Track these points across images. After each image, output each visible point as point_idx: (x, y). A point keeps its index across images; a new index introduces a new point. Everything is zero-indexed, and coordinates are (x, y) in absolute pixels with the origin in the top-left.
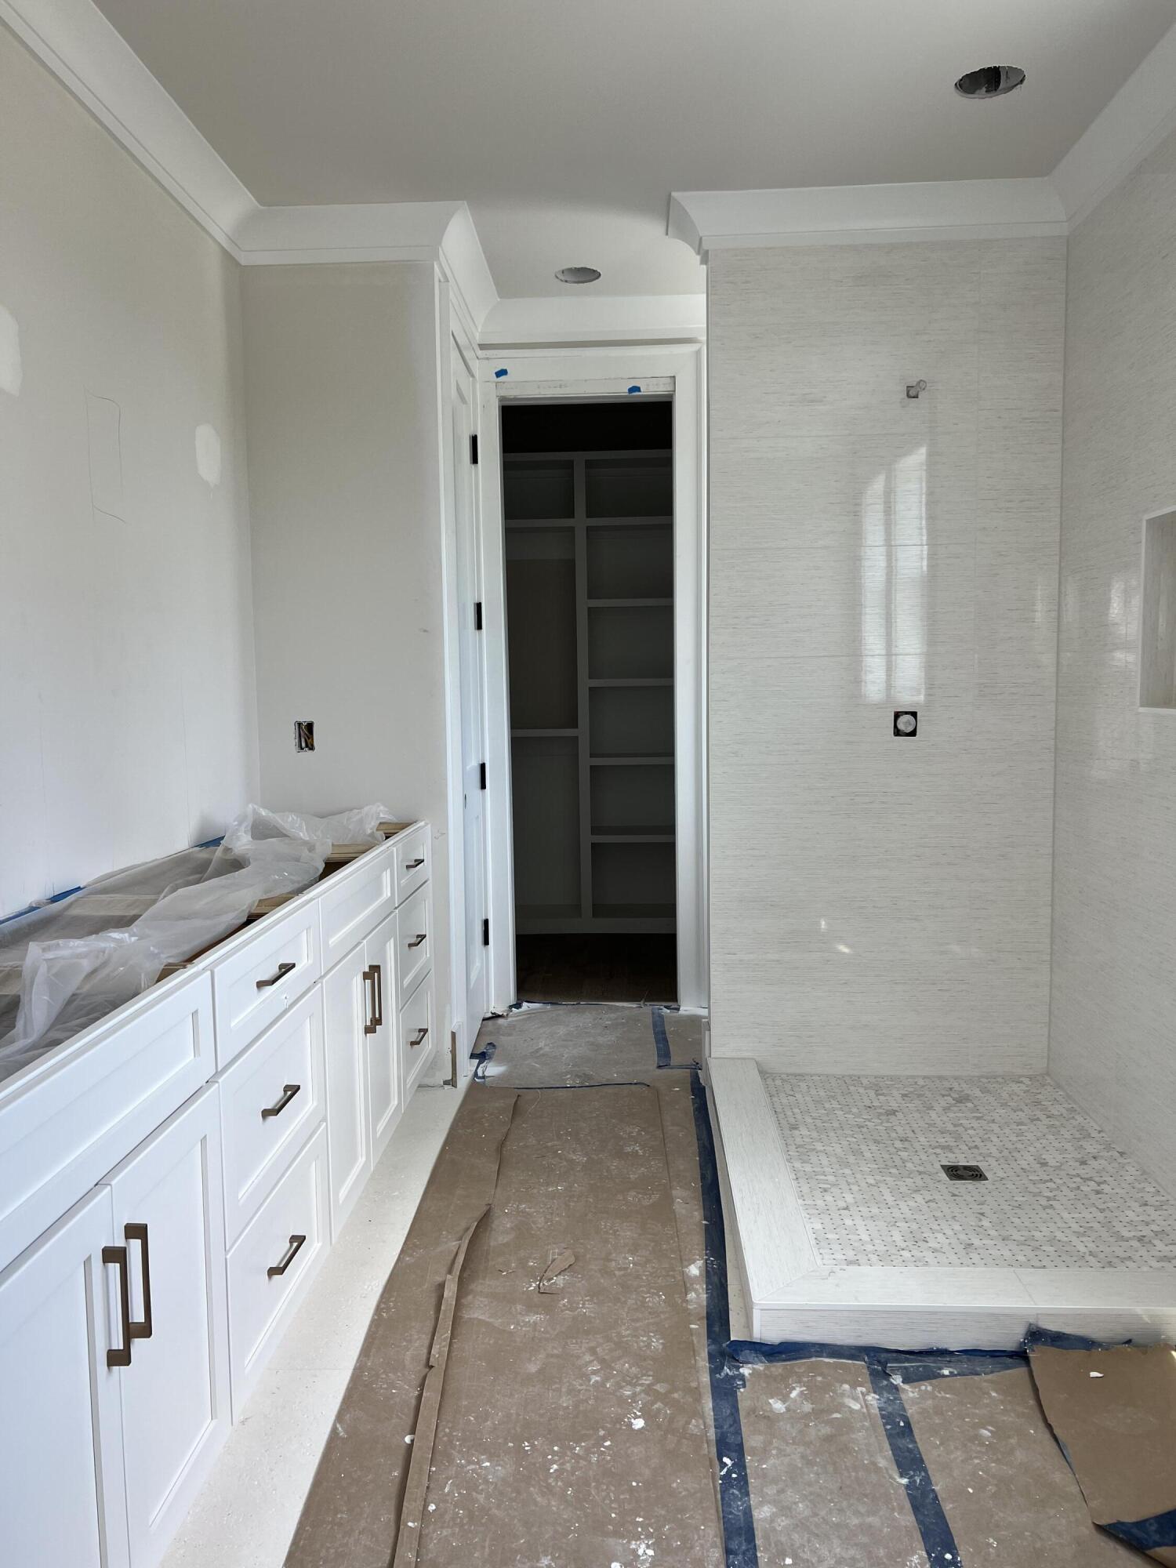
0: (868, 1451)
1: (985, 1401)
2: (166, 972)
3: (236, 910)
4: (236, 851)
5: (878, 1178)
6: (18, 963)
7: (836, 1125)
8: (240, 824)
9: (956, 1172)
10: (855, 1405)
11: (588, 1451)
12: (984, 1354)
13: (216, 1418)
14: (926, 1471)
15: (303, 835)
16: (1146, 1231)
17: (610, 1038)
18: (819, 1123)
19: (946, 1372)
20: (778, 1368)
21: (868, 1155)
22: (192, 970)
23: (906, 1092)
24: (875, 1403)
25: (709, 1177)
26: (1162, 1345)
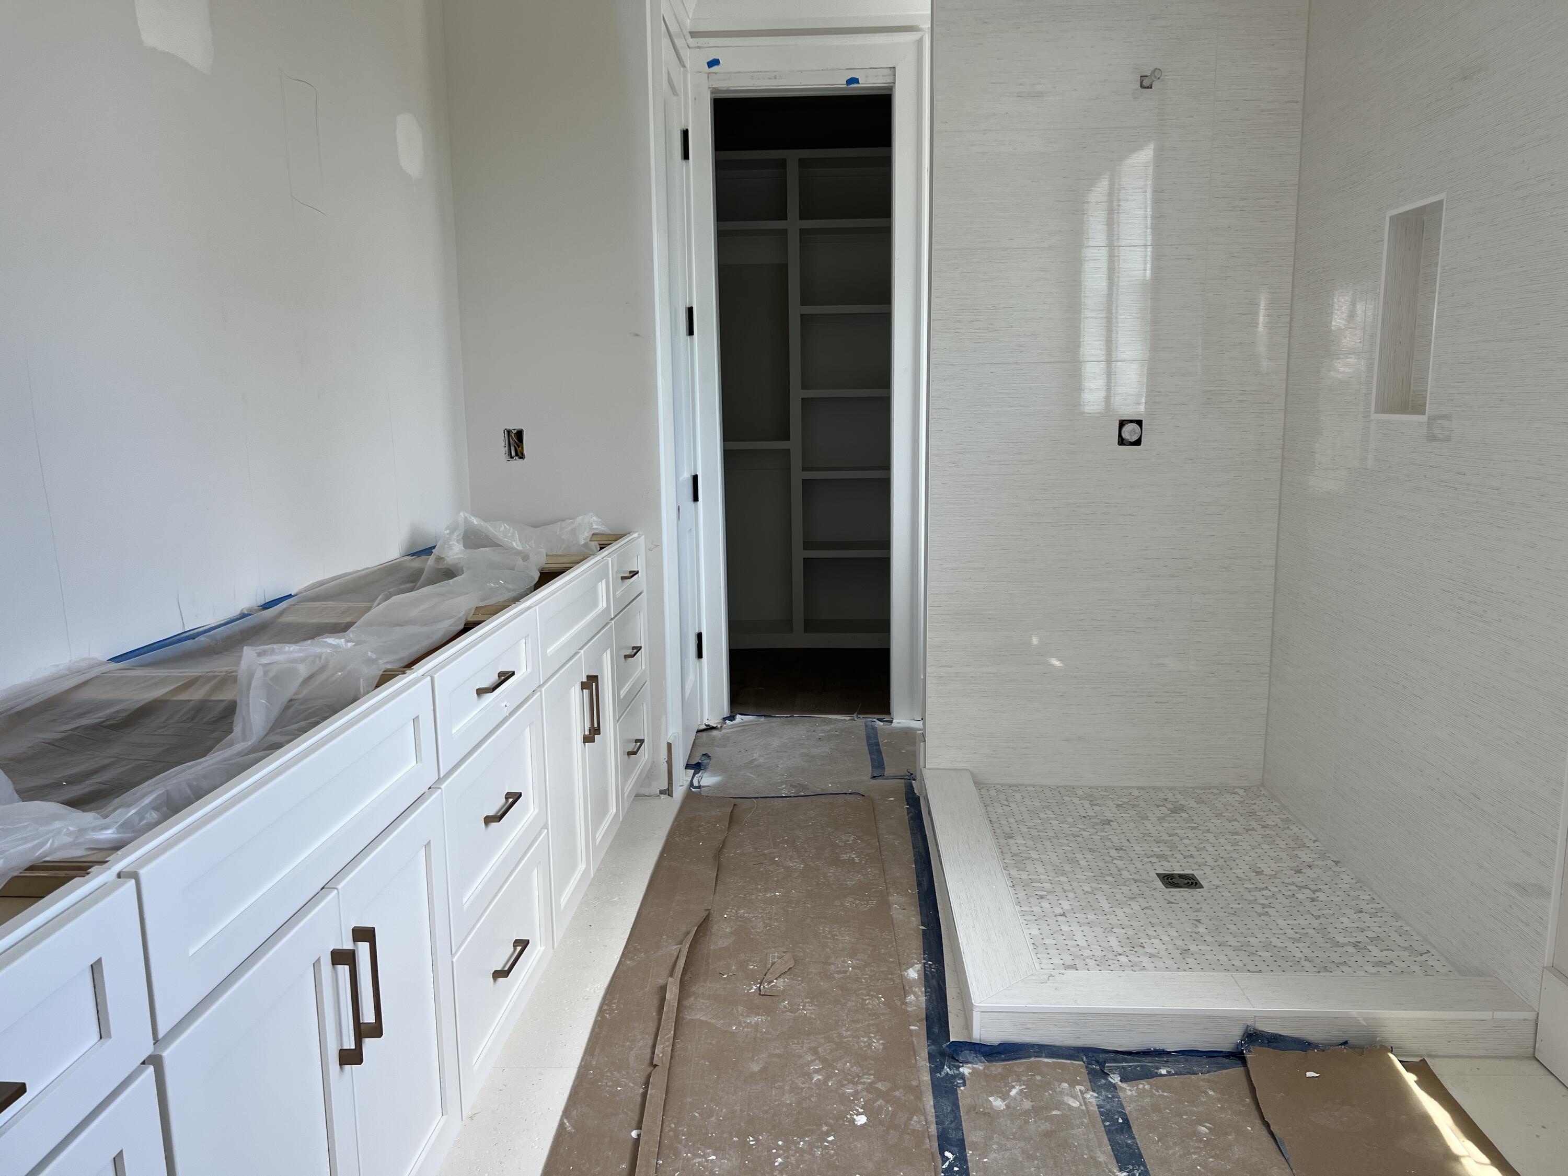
0: (1087, 1147)
1: (1203, 1100)
2: (385, 678)
3: (452, 617)
4: (448, 559)
5: (1094, 885)
6: (234, 668)
7: (1051, 834)
8: (452, 533)
9: (1170, 880)
10: (1074, 1103)
11: (811, 1145)
12: (1202, 1054)
13: (447, 1114)
14: (1145, 1167)
15: (516, 545)
16: (1361, 937)
17: (824, 749)
18: (1034, 833)
19: (1164, 1072)
20: (998, 1067)
21: (1083, 863)
22: (411, 676)
23: (1121, 803)
24: (1093, 1101)
25: (925, 884)
26: (1378, 1047)
